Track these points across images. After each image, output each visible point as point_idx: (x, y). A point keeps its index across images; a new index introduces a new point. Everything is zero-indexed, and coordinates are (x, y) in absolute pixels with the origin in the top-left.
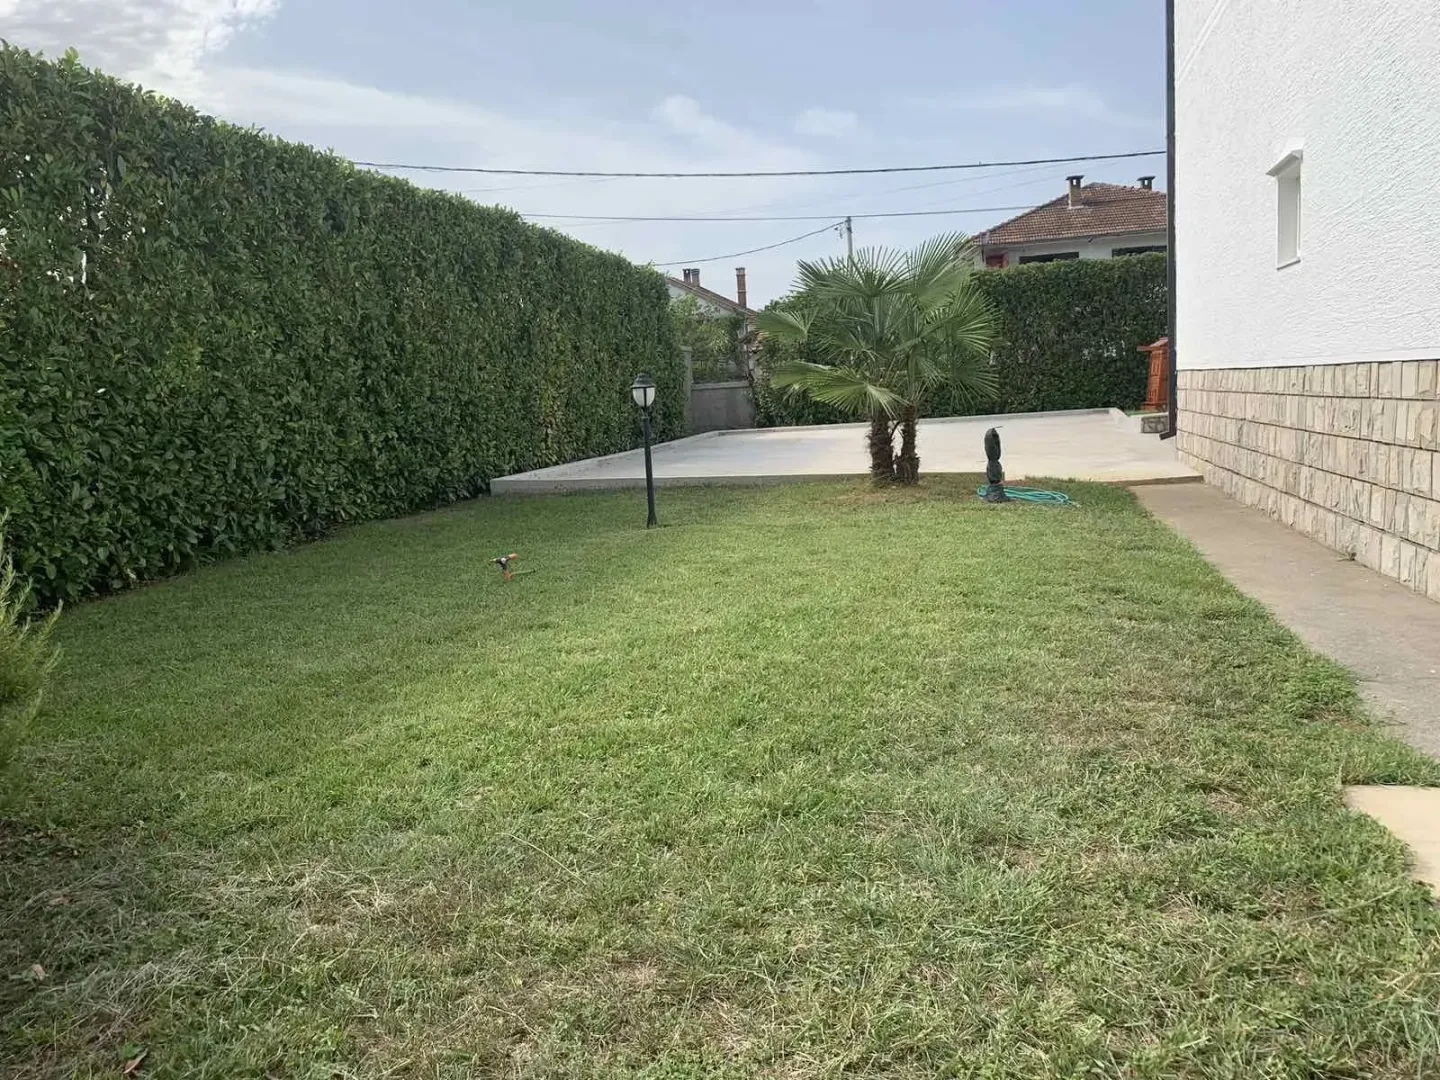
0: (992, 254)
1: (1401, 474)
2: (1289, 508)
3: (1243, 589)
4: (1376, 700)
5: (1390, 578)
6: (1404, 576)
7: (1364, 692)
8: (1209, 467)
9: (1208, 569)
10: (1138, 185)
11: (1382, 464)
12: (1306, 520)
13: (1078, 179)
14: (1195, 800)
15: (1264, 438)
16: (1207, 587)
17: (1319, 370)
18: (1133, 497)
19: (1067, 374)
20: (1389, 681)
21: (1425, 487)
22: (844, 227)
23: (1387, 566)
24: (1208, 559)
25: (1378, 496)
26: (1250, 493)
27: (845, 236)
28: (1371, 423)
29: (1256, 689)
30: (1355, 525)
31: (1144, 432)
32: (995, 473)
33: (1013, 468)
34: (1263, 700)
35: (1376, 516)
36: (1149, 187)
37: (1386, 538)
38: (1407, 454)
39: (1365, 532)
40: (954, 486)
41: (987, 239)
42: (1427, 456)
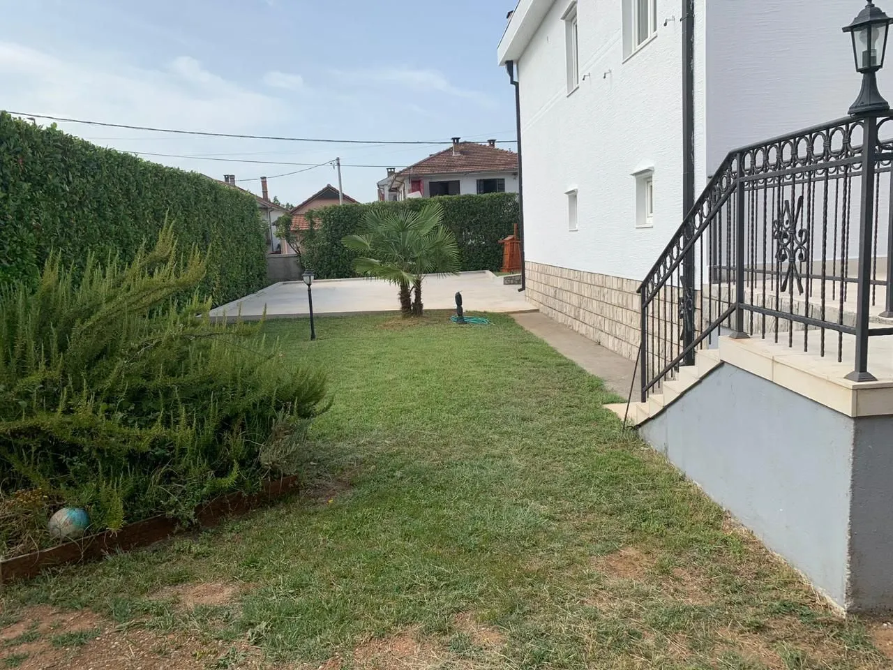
0: (415, 180)
1: (614, 316)
2: (577, 325)
3: (565, 356)
4: (609, 386)
5: (612, 351)
6: (616, 350)
7: (606, 384)
8: (542, 305)
9: (553, 350)
10: (488, 144)
11: (608, 311)
12: (583, 330)
13: (458, 139)
14: (568, 409)
15: (566, 296)
16: (554, 356)
17: (585, 274)
18: (513, 320)
19: (465, 253)
20: (613, 381)
21: (621, 320)
22: (335, 163)
23: (610, 346)
24: (552, 346)
25: (607, 322)
26: (560, 318)
27: (336, 167)
28: (604, 296)
29: (577, 385)
30: (600, 332)
31: (505, 284)
32: (460, 311)
34: (579, 387)
35: (607, 329)
36: (493, 145)
37: (610, 336)
38: (615, 308)
39: (603, 334)
40: (440, 316)
41: (411, 172)
42: (621, 309)
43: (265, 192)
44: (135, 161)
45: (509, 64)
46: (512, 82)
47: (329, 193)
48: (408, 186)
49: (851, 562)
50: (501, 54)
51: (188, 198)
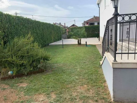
13: (95, 16)
18: (96, 46)
22: (74, 21)
32: (86, 44)
33: (88, 44)
43: (65, 25)
44: (39, 22)
45: (98, 4)
46: (99, 7)
47: (73, 25)
48: (86, 24)
49: (113, 92)
50: (97, 3)
51: (48, 27)
